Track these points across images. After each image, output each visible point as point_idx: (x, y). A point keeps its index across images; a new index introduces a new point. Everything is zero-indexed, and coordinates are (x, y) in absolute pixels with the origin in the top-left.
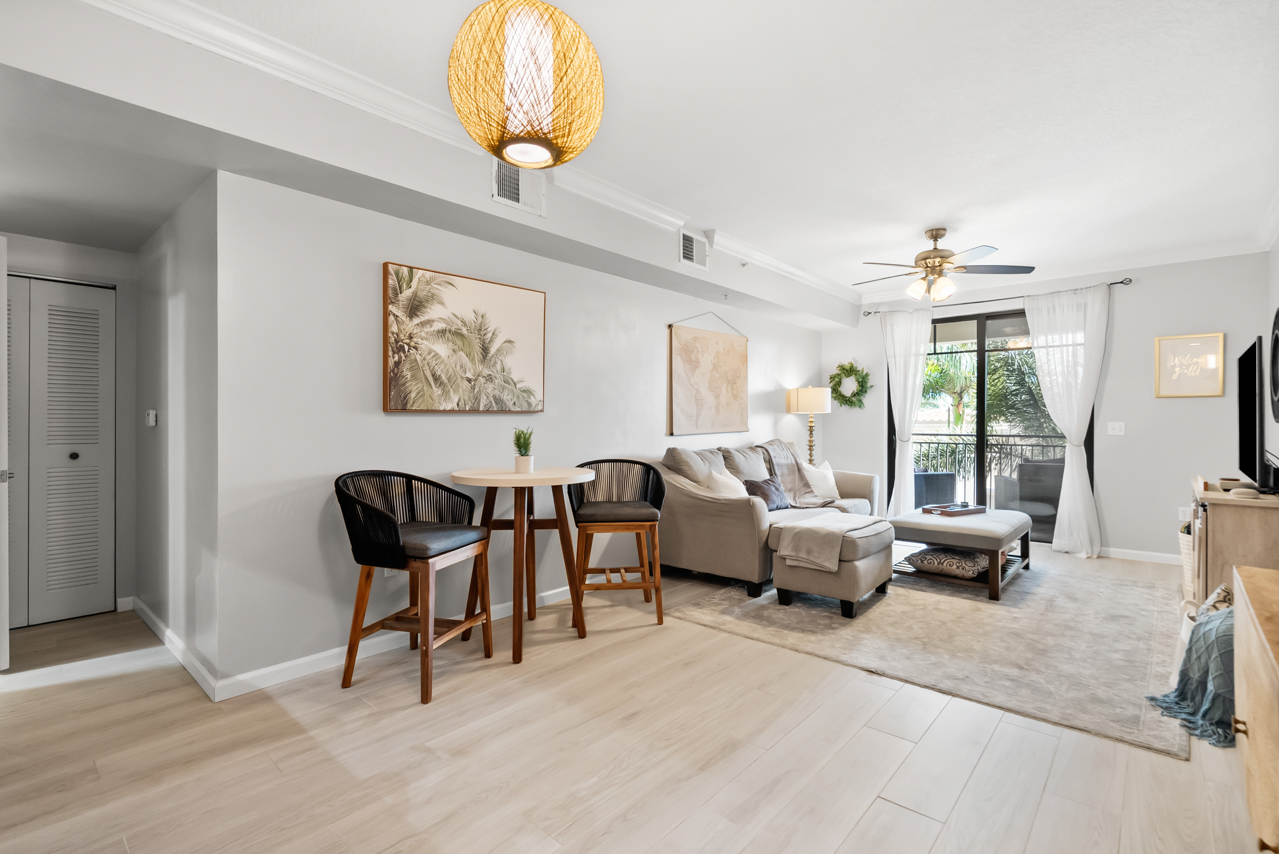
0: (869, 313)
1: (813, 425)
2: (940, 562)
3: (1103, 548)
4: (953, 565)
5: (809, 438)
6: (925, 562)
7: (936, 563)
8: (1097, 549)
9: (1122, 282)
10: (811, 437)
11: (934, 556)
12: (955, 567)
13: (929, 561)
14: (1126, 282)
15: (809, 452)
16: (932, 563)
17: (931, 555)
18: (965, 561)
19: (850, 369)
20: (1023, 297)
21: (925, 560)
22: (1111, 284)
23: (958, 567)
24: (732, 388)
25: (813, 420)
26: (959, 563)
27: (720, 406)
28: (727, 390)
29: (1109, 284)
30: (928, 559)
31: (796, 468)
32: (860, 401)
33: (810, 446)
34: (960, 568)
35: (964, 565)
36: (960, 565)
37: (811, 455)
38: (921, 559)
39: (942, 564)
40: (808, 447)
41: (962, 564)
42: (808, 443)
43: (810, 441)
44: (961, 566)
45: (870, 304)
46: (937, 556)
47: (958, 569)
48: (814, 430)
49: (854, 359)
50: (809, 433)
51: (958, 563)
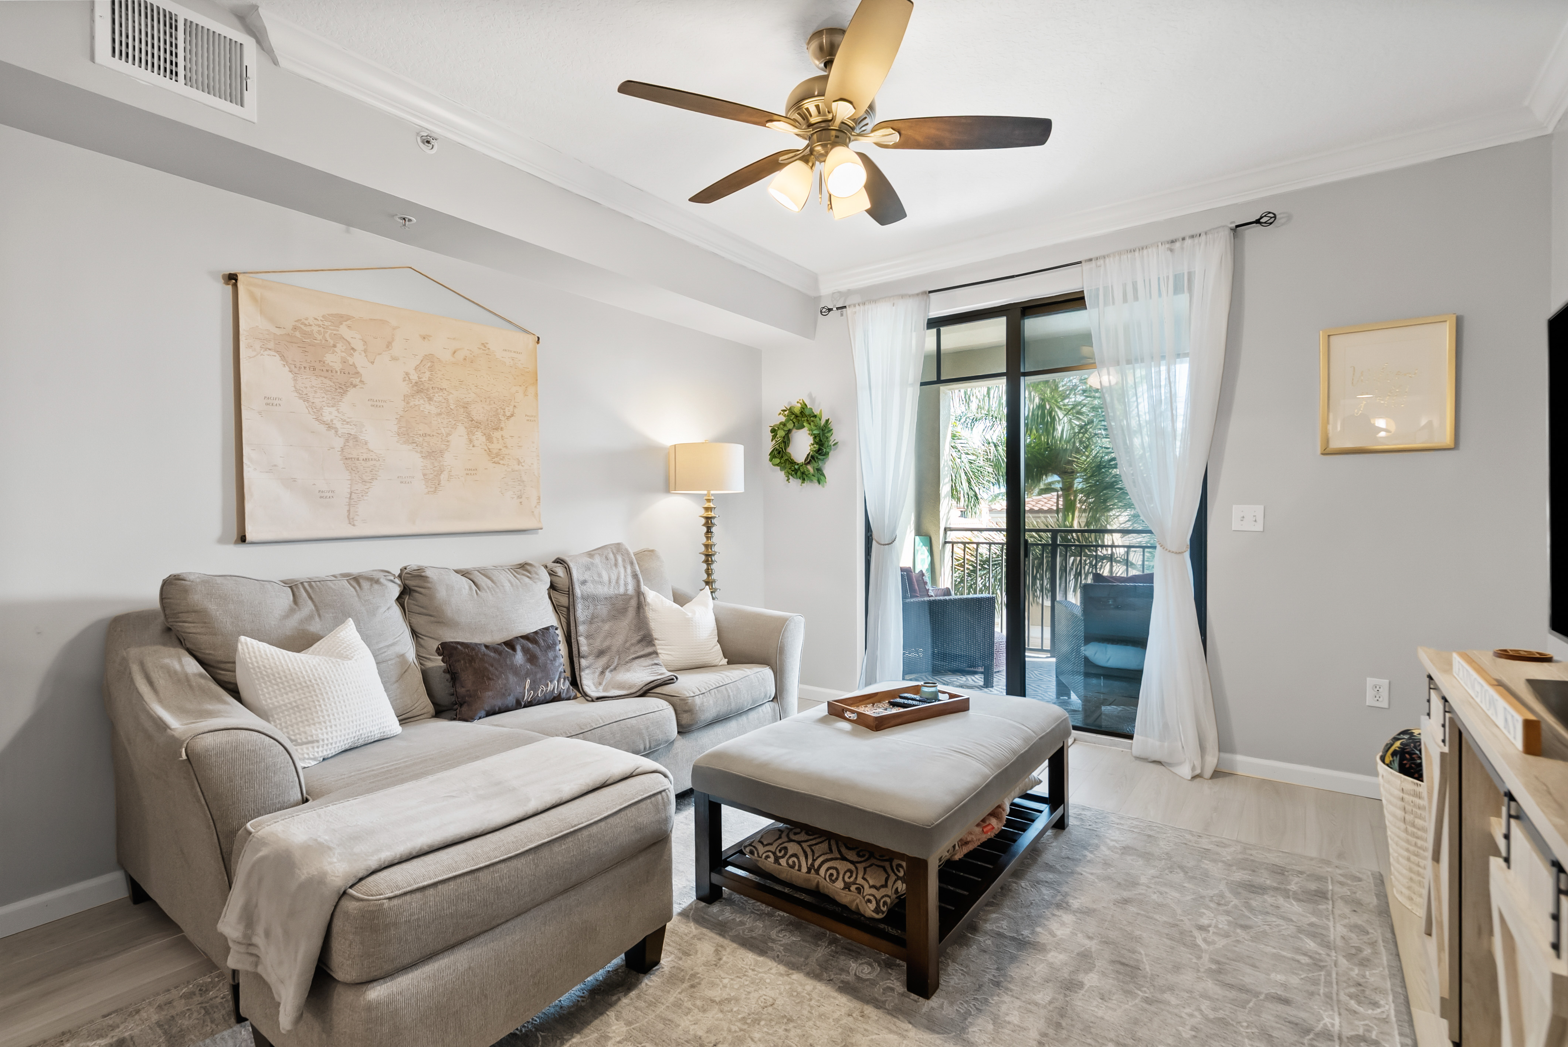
0: (830, 310)
1: (712, 514)
2: (812, 865)
3: (1226, 756)
4: (837, 879)
5: (704, 540)
6: (783, 861)
7: (804, 869)
8: (1211, 761)
9: (1258, 222)
10: (708, 538)
11: (804, 845)
12: (840, 884)
13: (790, 862)
14: (1266, 220)
15: (705, 566)
16: (797, 868)
17: (799, 843)
18: (865, 869)
19: (802, 412)
20: (1080, 262)
21: (783, 857)
22: (1237, 226)
23: (847, 887)
24: (489, 438)
25: (712, 506)
26: (851, 871)
27: (444, 477)
28: (471, 441)
29: (1233, 225)
30: (790, 853)
31: (634, 603)
32: (819, 470)
33: (707, 556)
34: (853, 888)
35: (860, 881)
36: (852, 879)
37: (709, 572)
38: (774, 853)
39: (817, 871)
40: (703, 558)
41: (856, 878)
42: (703, 549)
43: (707, 546)
44: (854, 883)
45: (834, 293)
46: (810, 846)
47: (846, 891)
48: (713, 525)
49: (810, 396)
50: (705, 529)
51: (848, 874)
